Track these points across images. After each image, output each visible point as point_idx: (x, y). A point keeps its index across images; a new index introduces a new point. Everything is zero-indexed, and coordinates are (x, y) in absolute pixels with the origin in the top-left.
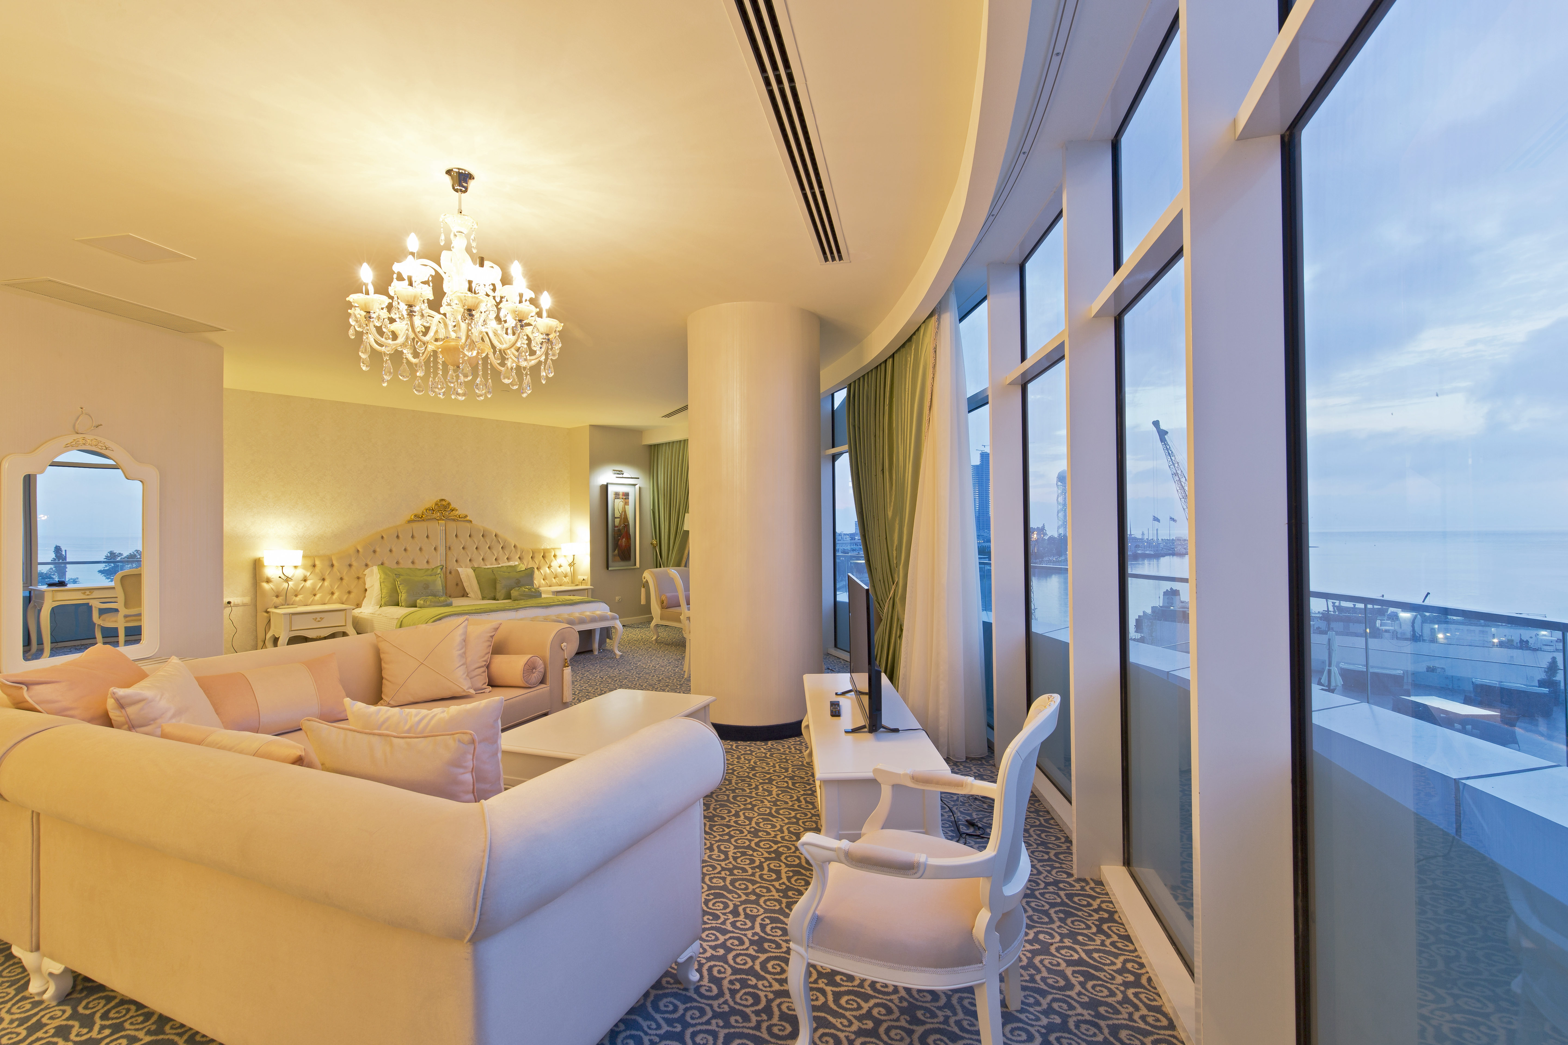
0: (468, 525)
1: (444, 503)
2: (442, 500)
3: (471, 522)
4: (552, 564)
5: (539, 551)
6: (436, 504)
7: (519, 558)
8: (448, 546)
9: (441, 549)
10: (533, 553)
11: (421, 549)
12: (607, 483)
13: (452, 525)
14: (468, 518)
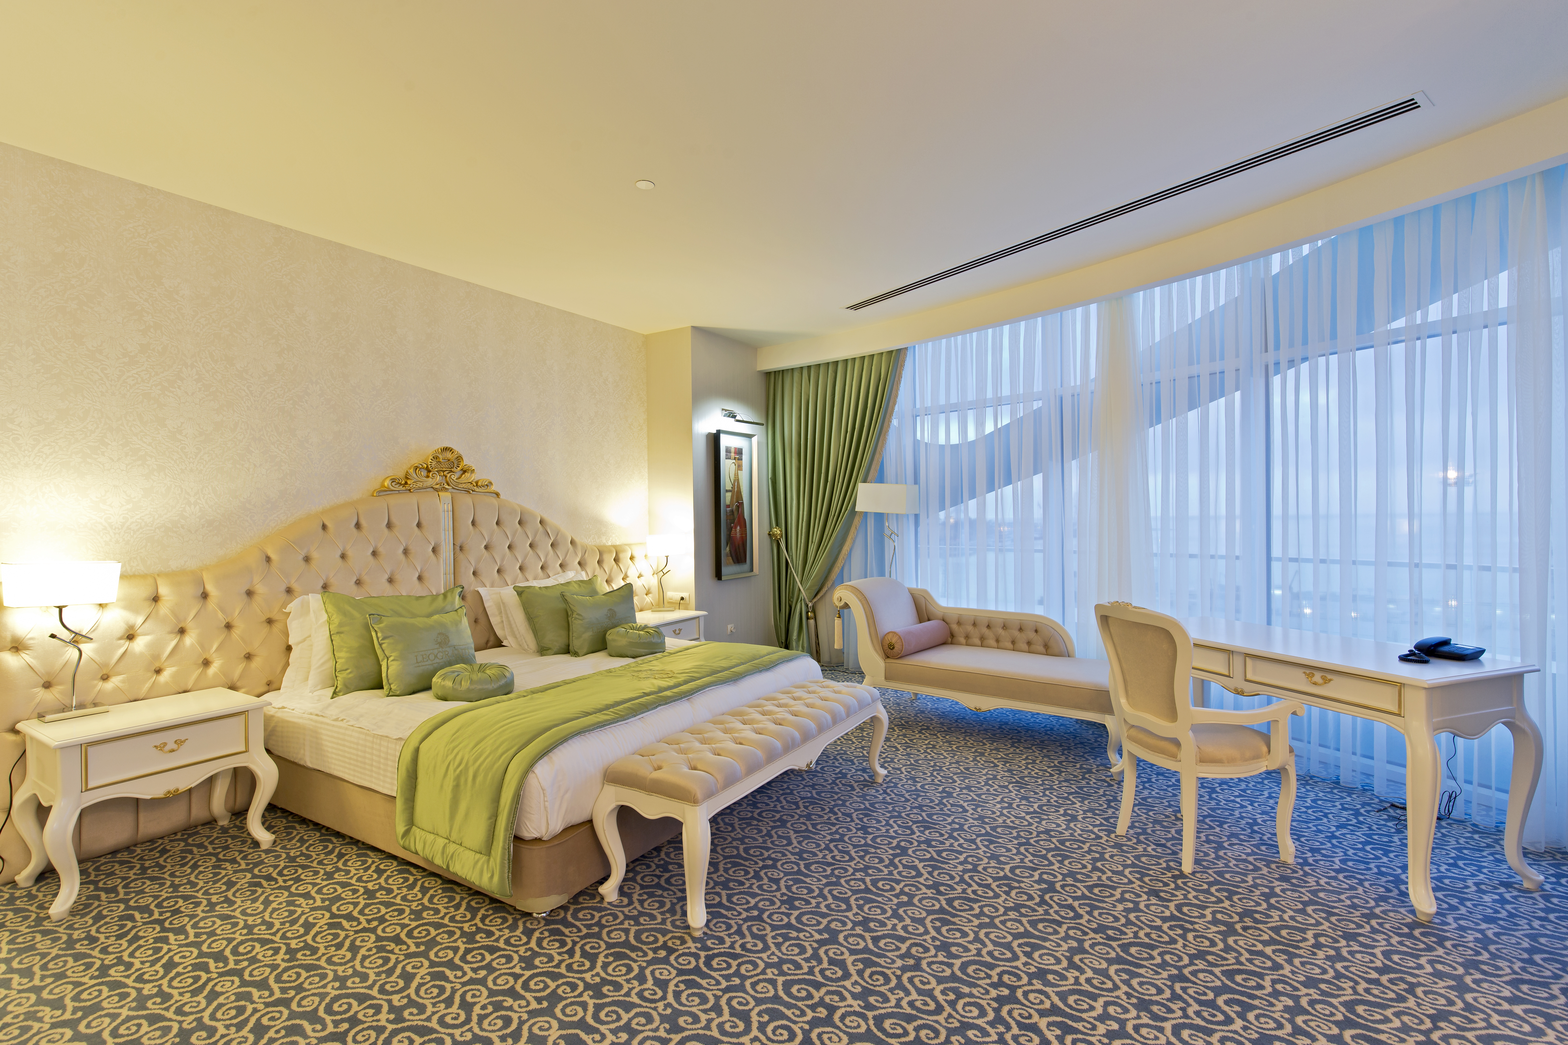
0: (494, 501)
1: (449, 455)
2: (446, 449)
3: (497, 495)
4: (629, 574)
5: (608, 549)
6: (435, 458)
7: (579, 563)
8: (458, 544)
9: (447, 551)
10: (601, 554)
11: (406, 552)
12: (719, 432)
13: (466, 500)
14: (493, 488)
